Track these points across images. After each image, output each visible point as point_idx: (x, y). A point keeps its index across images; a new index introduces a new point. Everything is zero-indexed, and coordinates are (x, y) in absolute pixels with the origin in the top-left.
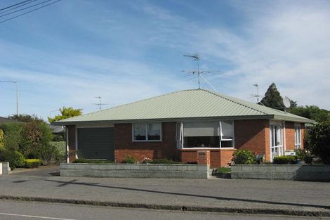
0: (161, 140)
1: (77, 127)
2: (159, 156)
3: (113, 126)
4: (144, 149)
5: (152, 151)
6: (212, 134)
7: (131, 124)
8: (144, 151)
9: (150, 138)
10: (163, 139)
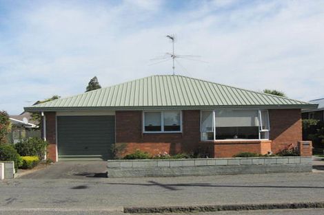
0: (181, 131)
1: (58, 114)
2: (178, 150)
3: (114, 114)
4: (158, 142)
5: (169, 145)
6: (249, 125)
7: (141, 112)
8: (157, 145)
9: (167, 128)
10: (184, 130)
